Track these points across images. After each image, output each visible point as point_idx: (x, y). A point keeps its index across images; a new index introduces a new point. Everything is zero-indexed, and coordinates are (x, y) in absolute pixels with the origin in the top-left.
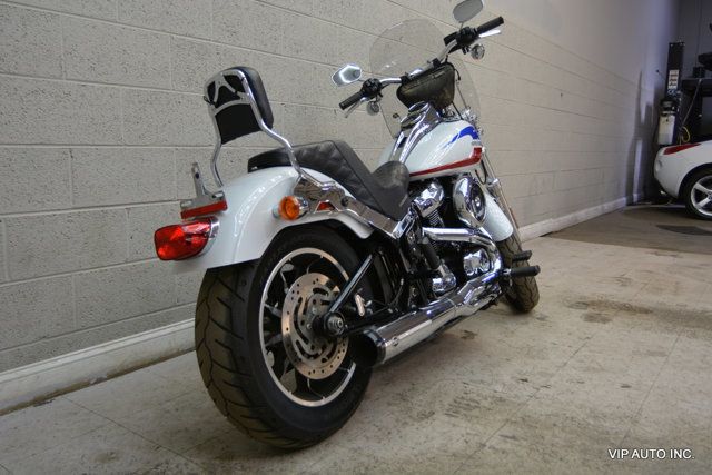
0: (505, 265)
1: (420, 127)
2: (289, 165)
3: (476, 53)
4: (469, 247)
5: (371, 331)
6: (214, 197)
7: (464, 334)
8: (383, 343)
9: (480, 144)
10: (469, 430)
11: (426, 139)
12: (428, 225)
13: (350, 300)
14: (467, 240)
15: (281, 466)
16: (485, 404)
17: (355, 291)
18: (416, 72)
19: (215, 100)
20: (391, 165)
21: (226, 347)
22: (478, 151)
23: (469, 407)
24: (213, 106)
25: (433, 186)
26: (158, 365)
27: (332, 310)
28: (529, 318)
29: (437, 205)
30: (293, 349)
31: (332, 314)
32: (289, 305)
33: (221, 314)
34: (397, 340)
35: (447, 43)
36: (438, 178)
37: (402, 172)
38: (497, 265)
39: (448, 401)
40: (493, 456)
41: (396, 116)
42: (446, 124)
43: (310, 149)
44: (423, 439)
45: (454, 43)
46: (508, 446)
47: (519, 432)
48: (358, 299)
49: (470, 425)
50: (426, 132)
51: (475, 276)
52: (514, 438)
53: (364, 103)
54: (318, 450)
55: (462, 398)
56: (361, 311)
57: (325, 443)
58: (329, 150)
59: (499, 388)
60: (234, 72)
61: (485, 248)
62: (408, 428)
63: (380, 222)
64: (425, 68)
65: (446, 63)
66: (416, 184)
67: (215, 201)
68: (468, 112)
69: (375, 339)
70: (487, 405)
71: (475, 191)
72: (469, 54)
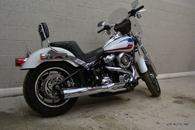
22: (129, 45)
23: (101, 118)
25: (112, 55)
27: (58, 84)
29: (111, 60)
35: (128, 14)
39: (97, 115)
47: (105, 127)
49: (95, 122)
52: (102, 128)
56: (69, 85)
65: (128, 20)
70: (106, 118)
72: (136, 17)
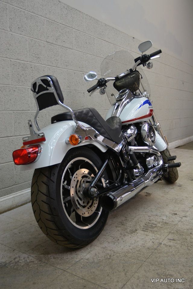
0: (164, 163)
1: (125, 100)
2: (71, 119)
3: (149, 66)
4: (149, 155)
5: (110, 194)
6: (39, 135)
7: (146, 194)
8: (116, 199)
9: (152, 107)
10: (153, 237)
11: (128, 106)
12: (131, 145)
13: (100, 181)
14: (147, 151)
15: (71, 256)
16: (159, 225)
17: (101, 176)
18: (122, 75)
19: (37, 90)
20: (113, 118)
21: (47, 204)
22: (151, 111)
23: (152, 227)
24: (35, 93)
25: (132, 127)
26: (7, 212)
27: (92, 185)
28: (174, 186)
29: (134, 136)
30: (75, 203)
31: (92, 187)
32: (73, 183)
33: (44, 189)
34: (122, 198)
35: (136, 62)
36: (134, 124)
37: (118, 121)
38: (161, 162)
39: (142, 224)
40: (166, 248)
41: (112, 95)
42: (136, 99)
43: (79, 112)
44: (133, 242)
45: (139, 62)
46: (171, 244)
47: (176, 237)
48: (103, 180)
49: (154, 235)
50: (128, 102)
51: (151, 168)
52: (173, 240)
53: (98, 90)
54: (87, 249)
55: (149, 223)
56: (104, 185)
57: (90, 245)
58: (88, 112)
59: (165, 218)
60: (46, 78)
61: (156, 155)
62: (126, 237)
63: (111, 144)
64: (126, 73)
65: (136, 71)
66: (125, 127)
67: (40, 137)
68: (145, 93)
69: (112, 198)
70: (160, 226)
71: (151, 129)
72: (146, 67)
